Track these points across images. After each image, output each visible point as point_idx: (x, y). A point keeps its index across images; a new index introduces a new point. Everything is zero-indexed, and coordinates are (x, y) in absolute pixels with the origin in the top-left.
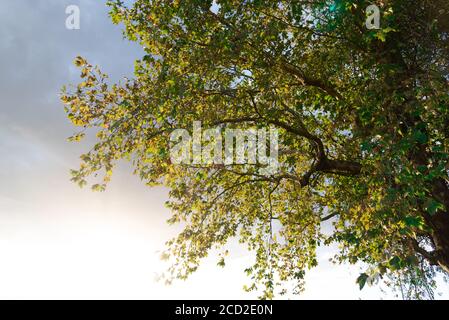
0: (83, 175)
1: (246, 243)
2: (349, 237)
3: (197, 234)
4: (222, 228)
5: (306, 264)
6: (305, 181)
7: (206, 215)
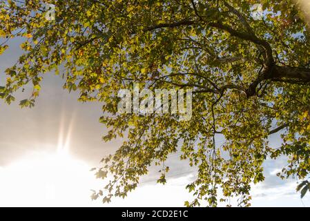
0: (10, 90)
1: (188, 158)
2: (298, 149)
3: (135, 150)
4: (162, 144)
5: (252, 179)
6: (251, 91)
7: (143, 130)
